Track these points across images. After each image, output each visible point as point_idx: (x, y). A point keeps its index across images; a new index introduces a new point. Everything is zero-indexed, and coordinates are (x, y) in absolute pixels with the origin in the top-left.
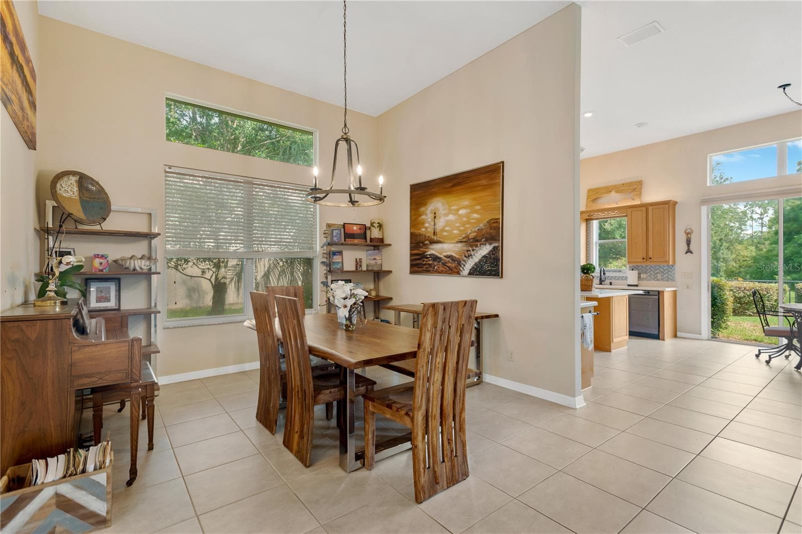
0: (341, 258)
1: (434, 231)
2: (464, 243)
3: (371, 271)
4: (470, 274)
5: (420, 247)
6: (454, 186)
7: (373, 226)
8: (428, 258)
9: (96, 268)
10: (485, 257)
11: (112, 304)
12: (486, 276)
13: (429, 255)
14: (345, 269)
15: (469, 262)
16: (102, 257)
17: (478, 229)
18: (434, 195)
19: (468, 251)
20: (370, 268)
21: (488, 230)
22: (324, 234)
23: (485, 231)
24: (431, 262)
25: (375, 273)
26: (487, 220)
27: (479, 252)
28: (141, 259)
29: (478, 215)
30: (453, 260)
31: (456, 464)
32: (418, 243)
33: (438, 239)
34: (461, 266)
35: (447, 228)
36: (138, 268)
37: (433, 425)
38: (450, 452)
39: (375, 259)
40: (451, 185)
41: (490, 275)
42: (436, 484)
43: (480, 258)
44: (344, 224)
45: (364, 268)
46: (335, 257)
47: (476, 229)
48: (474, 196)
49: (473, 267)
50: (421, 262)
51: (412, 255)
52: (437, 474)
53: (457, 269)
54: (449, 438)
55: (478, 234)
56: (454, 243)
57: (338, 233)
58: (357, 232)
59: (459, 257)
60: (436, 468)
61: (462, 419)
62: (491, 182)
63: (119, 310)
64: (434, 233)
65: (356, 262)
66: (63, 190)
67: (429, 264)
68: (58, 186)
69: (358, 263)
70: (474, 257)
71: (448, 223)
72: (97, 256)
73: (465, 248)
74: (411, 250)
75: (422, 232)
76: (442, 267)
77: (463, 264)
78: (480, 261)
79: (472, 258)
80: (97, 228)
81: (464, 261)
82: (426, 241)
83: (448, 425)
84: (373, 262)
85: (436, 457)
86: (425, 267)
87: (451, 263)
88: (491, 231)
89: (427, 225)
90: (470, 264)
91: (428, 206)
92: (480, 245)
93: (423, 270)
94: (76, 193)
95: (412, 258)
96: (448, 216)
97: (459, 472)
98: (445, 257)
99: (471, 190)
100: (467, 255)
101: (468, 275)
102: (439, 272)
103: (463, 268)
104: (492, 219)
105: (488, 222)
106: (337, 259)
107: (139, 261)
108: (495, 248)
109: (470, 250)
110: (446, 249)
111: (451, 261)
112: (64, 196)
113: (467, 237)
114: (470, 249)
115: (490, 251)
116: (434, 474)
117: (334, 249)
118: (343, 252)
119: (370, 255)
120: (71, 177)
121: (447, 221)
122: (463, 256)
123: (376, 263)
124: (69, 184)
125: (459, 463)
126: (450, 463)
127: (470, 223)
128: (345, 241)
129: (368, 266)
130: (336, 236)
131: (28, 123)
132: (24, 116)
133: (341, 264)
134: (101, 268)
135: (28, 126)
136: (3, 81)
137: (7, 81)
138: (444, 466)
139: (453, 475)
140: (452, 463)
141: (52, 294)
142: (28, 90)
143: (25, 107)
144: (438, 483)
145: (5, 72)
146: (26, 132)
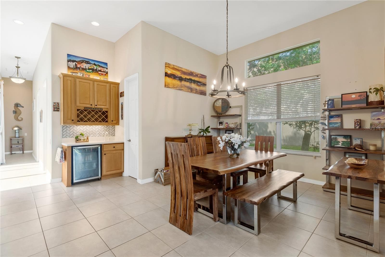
0: (340, 119)
7: (370, 92)
14: (345, 127)
16: (227, 123)
20: (374, 127)
22: (323, 104)
38: (184, 215)
39: (379, 119)
44: (342, 95)
45: (368, 126)
46: (332, 119)
52: (177, 218)
54: (184, 208)
57: (331, 103)
58: (356, 99)
60: (177, 215)
61: (191, 204)
65: (356, 122)
66: (217, 104)
68: (215, 103)
80: (225, 114)
84: (377, 122)
85: (178, 211)
94: (221, 105)
97: (186, 228)
106: (335, 120)
112: (217, 106)
117: (332, 113)
118: (343, 115)
119: (374, 116)
120: (219, 100)
123: (380, 122)
124: (219, 102)
125: (187, 224)
128: (342, 107)
129: (371, 125)
130: (330, 105)
131: (197, 91)
132: (192, 90)
133: (339, 124)
134: (227, 127)
135: (197, 92)
136: (174, 87)
137: (177, 86)
138: (181, 218)
139: (183, 226)
140: (184, 221)
141: (190, 133)
142: (196, 82)
143: (193, 88)
144: (177, 223)
145: (175, 85)
146: (196, 93)
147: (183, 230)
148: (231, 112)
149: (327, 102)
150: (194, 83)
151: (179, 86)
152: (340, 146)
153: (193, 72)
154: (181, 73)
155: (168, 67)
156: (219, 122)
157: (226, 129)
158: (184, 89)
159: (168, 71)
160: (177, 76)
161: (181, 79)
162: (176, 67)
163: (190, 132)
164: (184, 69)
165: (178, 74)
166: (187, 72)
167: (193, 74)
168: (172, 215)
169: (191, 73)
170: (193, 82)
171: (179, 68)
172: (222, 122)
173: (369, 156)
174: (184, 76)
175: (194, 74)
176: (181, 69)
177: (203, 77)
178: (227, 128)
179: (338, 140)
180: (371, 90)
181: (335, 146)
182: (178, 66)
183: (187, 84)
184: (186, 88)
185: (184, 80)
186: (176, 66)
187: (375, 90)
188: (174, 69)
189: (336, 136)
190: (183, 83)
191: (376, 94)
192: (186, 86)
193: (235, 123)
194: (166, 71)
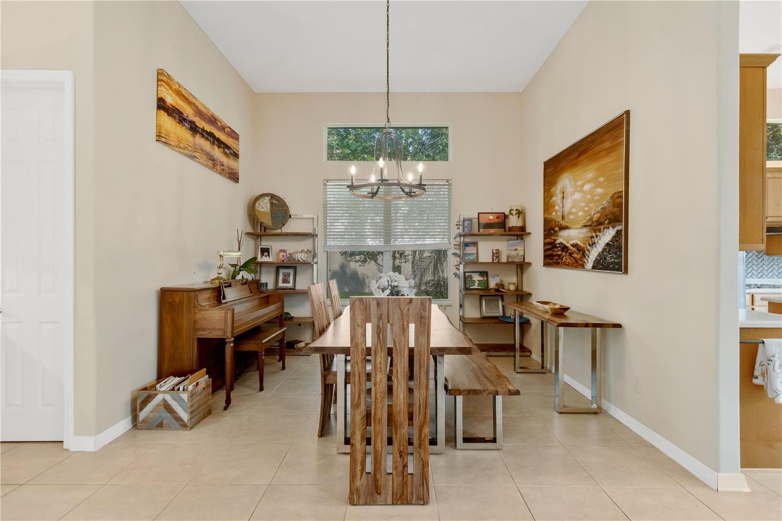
0: (475, 249)
1: (563, 214)
2: (588, 228)
3: (512, 263)
4: (594, 267)
5: (552, 235)
6: (579, 156)
7: (511, 214)
8: (558, 247)
9: (280, 259)
10: (607, 244)
11: (290, 285)
12: (609, 270)
13: (559, 244)
14: (481, 260)
15: (593, 252)
16: (284, 251)
17: (602, 208)
18: (562, 170)
19: (592, 237)
20: (510, 260)
21: (611, 208)
22: (457, 225)
23: (608, 210)
24: (560, 253)
25: (517, 265)
26: (610, 195)
27: (602, 239)
28: (301, 252)
29: (601, 189)
30: (578, 250)
31: (409, 483)
32: (551, 229)
33: (566, 224)
34: (585, 257)
35: (574, 210)
36: (300, 260)
37: (378, 429)
38: (402, 466)
39: (516, 249)
40: (576, 155)
41: (613, 269)
42: (376, 495)
43: (603, 246)
44: (479, 213)
45: (504, 259)
46: (467, 248)
47: (600, 208)
48: (596, 165)
49: (597, 259)
50: (552, 252)
51: (545, 244)
52: (379, 483)
53: (581, 261)
54: (401, 449)
55: (601, 214)
56: (580, 228)
57: (469, 224)
58: (493, 221)
59: (584, 246)
60: (378, 476)
61: (423, 434)
62: (615, 143)
63: (294, 289)
64: (563, 218)
65: (493, 253)
66: (260, 207)
67: (559, 255)
68: (257, 205)
69: (496, 254)
70: (597, 245)
71: (575, 203)
72: (281, 251)
73: (589, 235)
74: (544, 239)
75: (552, 217)
76: (570, 259)
77: (587, 254)
78: (604, 250)
79: (596, 247)
80: (279, 231)
81: (588, 251)
82: (555, 227)
83: (400, 435)
84: (514, 253)
85: (380, 464)
86: (556, 258)
87: (577, 254)
88: (615, 209)
89: (557, 208)
90: (593, 255)
91: (557, 185)
92: (604, 229)
93: (554, 262)
94: (269, 208)
95: (545, 248)
96: (574, 195)
97: (412, 494)
98: (572, 246)
99: (596, 157)
100: (591, 243)
101: (592, 269)
102: (566, 265)
103: (587, 260)
104: (615, 193)
105: (611, 198)
106: (470, 250)
107: (300, 254)
108: (619, 233)
109: (593, 237)
110: (572, 236)
111: (576, 251)
112: (261, 211)
113: (591, 219)
114: (594, 235)
115: (613, 237)
116: (375, 482)
117: (468, 240)
118: (479, 243)
119: (511, 245)
120: (266, 198)
121: (574, 201)
122: (587, 244)
123: (518, 254)
124: (265, 202)
125: (415, 483)
126: (400, 478)
127: (594, 201)
128: (479, 231)
129: (508, 257)
130: (467, 227)
131: (224, 168)
132: (215, 163)
133: (475, 256)
134: (283, 259)
135: (223, 170)
136: (179, 147)
137: (186, 146)
138: (391, 478)
139: (403, 493)
140: (403, 479)
141: (220, 276)
142: (223, 146)
143: (217, 158)
144: (379, 494)
145: (181, 141)
146: (221, 173)
147: (402, 504)
148: (291, 227)
149: (461, 223)
150: (219, 147)
151: (190, 146)
152: (476, 287)
153: (216, 117)
154: (193, 111)
155: (166, 84)
156: (261, 248)
157: (278, 265)
158: (199, 157)
159: (166, 96)
160: (186, 118)
161: (194, 129)
162: (184, 92)
163: (220, 272)
164: (200, 103)
165: (188, 112)
166: (207, 115)
167: (217, 124)
168: (358, 483)
169: (213, 119)
170: (216, 143)
171: (190, 96)
172: (269, 248)
173: (505, 298)
174: (201, 124)
175: (219, 124)
176: (194, 101)
177: (234, 134)
178: (283, 261)
179: (473, 279)
180: (512, 212)
181: (471, 287)
182: (189, 92)
183: (206, 145)
184: (204, 157)
185: (200, 133)
186: (185, 89)
187: (517, 212)
188: (179, 93)
189: (471, 274)
190: (199, 140)
191: (519, 217)
192: (204, 151)
193: (308, 250)
194: (159, 96)
